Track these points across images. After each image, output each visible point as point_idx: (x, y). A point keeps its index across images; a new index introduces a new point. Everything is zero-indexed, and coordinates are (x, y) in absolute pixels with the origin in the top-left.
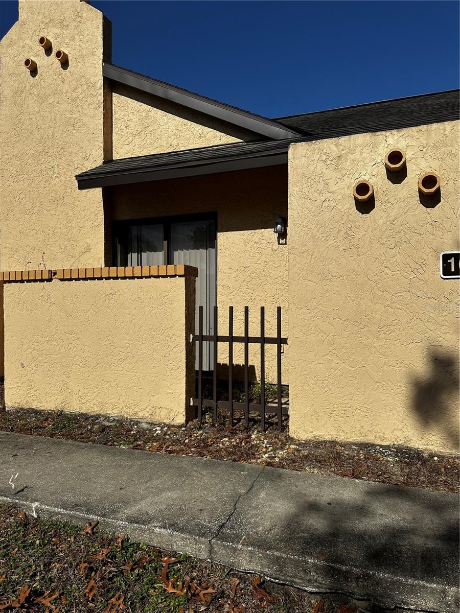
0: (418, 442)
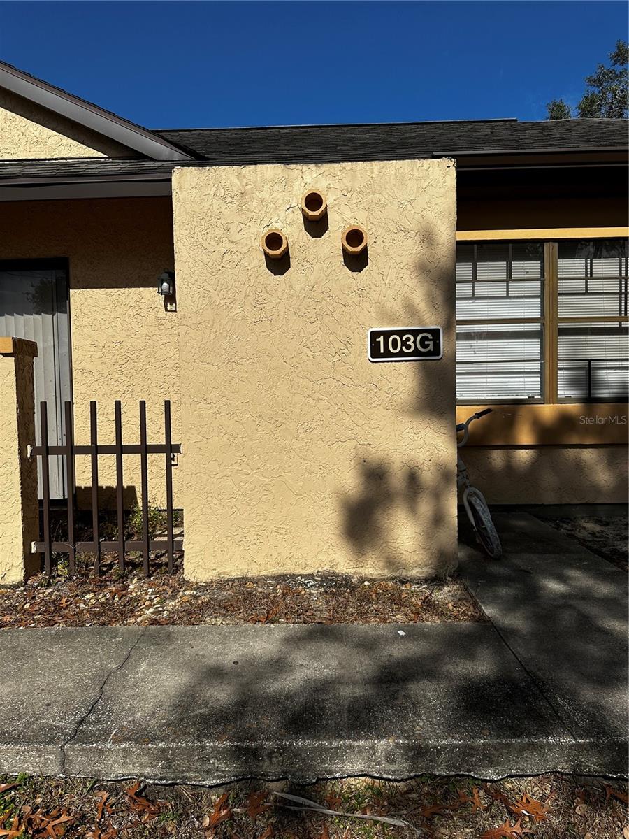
0: (346, 565)
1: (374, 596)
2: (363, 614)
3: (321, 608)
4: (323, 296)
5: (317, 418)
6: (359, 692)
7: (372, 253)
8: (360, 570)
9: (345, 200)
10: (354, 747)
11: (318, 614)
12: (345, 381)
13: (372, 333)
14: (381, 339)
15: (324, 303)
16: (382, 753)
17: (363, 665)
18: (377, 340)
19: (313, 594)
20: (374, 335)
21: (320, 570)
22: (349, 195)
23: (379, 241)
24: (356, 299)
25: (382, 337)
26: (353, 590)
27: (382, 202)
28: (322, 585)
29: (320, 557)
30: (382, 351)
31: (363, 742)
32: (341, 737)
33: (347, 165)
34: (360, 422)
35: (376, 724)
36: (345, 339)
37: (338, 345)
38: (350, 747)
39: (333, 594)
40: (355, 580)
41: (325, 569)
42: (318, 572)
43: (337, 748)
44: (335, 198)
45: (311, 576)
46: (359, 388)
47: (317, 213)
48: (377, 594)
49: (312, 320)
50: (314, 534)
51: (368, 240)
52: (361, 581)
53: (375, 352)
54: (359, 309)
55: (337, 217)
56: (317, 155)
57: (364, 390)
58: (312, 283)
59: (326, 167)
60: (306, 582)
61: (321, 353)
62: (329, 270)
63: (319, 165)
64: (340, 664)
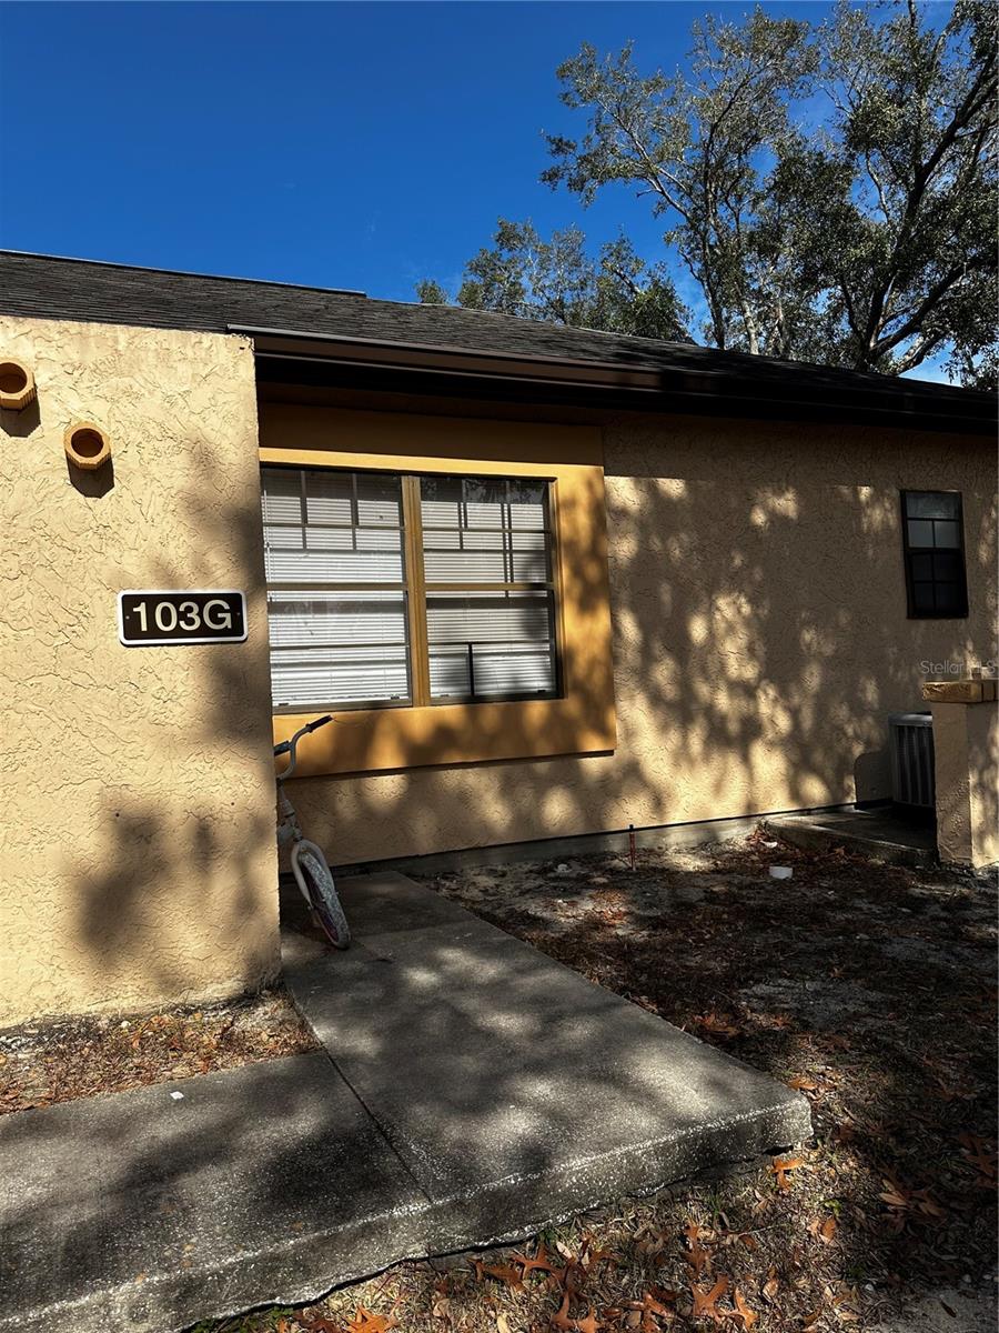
0: (87, 999)
1: (136, 1044)
2: (114, 1080)
3: (36, 1082)
4: (32, 534)
5: (24, 746)
6: (88, 1213)
7: (120, 468)
8: (113, 1004)
9: (70, 381)
10: (70, 1311)
11: (29, 1094)
12: (78, 678)
13: (125, 598)
14: (142, 609)
15: (34, 545)
16: (122, 1307)
17: (100, 1166)
18: (135, 610)
19: (21, 1061)
20: (129, 602)
21: (37, 1015)
22: (76, 374)
23: (132, 450)
24: (95, 542)
25: (143, 604)
26: (100, 1040)
27: (134, 390)
28: (40, 1042)
29: (37, 992)
30: (144, 628)
31: (87, 1298)
32: (45, 1300)
33: (74, 326)
34: (108, 749)
35: (116, 1260)
36: (76, 607)
37: (63, 618)
38: (64, 1313)
39: (62, 1054)
40: (103, 1024)
41: (47, 1011)
42: (34, 1019)
43: (38, 1323)
44: (51, 375)
45: (19, 1029)
46: (105, 690)
47: (17, 396)
48: (142, 1038)
49: (13, 574)
50: (24, 952)
51: (112, 447)
52: (115, 1022)
53: (132, 630)
54: (102, 558)
55: (56, 407)
56: (31, 304)
57: (114, 692)
58: (12, 511)
59: (31, 324)
60: (10, 1041)
61: (31, 632)
62: (43, 492)
63: (21, 319)
64: (59, 1171)
